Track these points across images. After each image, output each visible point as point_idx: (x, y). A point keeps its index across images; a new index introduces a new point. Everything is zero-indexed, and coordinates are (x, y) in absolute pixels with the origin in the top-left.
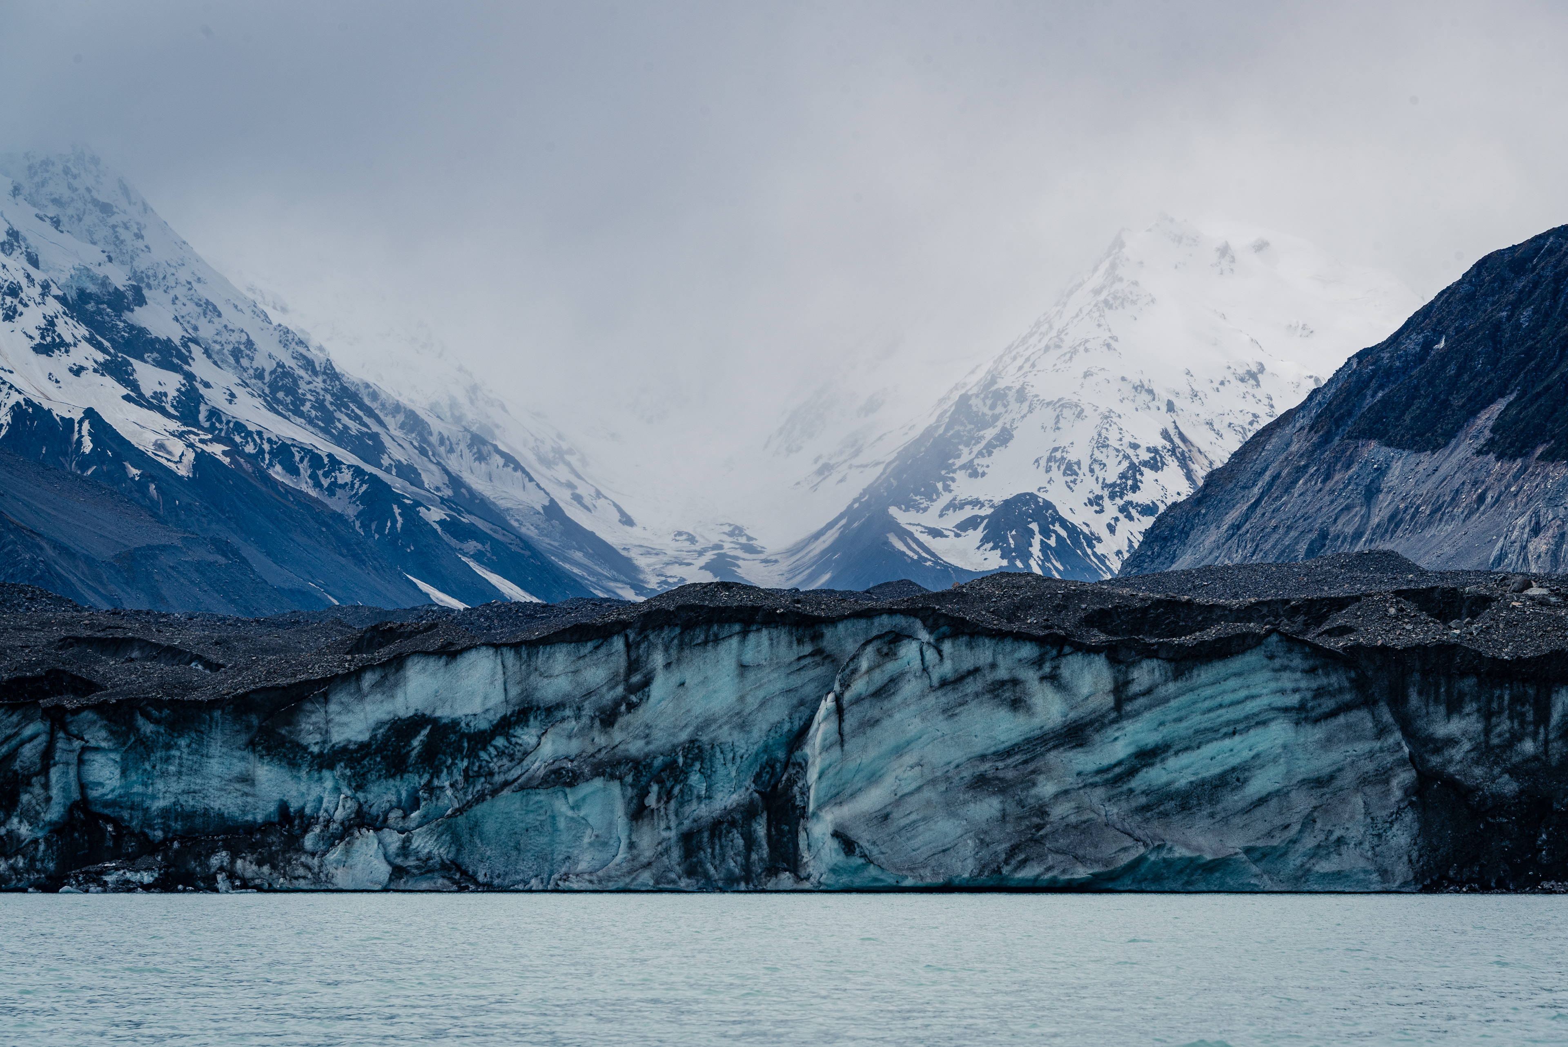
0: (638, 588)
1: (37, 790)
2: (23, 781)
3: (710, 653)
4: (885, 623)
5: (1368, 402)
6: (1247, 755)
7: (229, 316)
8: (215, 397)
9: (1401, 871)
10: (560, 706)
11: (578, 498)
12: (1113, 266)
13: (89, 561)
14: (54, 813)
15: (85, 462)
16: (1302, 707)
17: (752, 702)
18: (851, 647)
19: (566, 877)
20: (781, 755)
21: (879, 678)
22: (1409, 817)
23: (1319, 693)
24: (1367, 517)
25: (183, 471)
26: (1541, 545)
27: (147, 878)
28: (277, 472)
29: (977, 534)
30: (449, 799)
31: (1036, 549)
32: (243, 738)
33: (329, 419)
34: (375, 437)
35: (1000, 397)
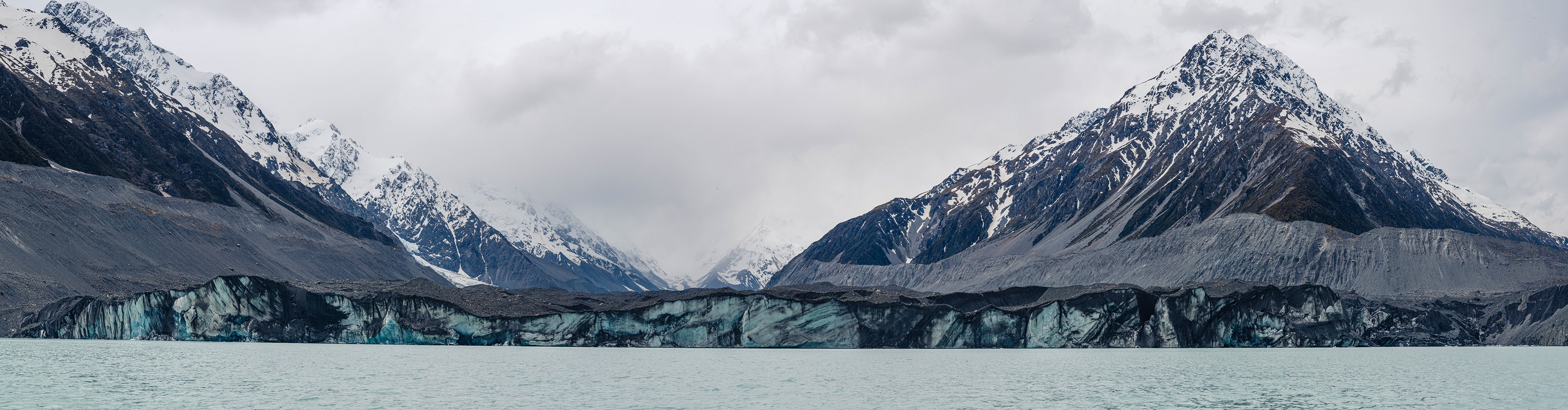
0: (668, 287)
1: (593, 328)
2: (590, 326)
3: (723, 302)
4: (758, 296)
5: (815, 252)
6: (827, 322)
7: (587, 234)
8: (585, 250)
9: (856, 344)
10: (694, 312)
11: (656, 270)
12: (762, 224)
13: (561, 282)
14: (596, 332)
15: (559, 263)
16: (838, 313)
17: (732, 311)
18: (751, 301)
19: (695, 345)
20: (737, 322)
21: (757, 307)
22: (858, 334)
23: (841, 310)
24: (815, 275)
25: (579, 265)
26: (850, 281)
27: (614, 345)
28: (597, 265)
29: (736, 277)
30: (672, 330)
31: (747, 281)
32: (632, 318)
33: (607, 254)
34: (616, 258)
35: (740, 250)
